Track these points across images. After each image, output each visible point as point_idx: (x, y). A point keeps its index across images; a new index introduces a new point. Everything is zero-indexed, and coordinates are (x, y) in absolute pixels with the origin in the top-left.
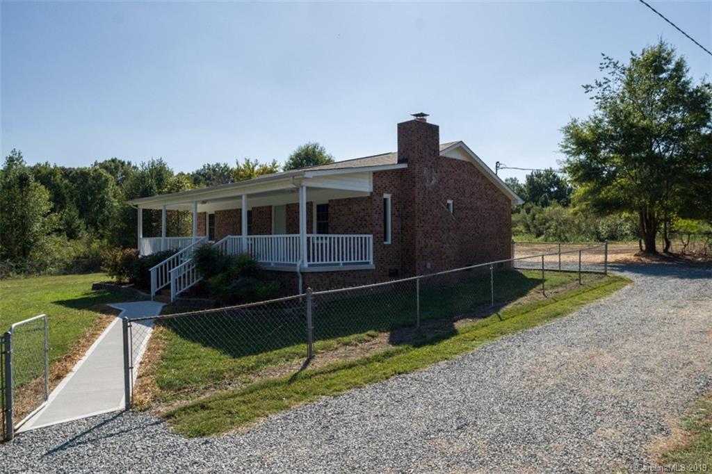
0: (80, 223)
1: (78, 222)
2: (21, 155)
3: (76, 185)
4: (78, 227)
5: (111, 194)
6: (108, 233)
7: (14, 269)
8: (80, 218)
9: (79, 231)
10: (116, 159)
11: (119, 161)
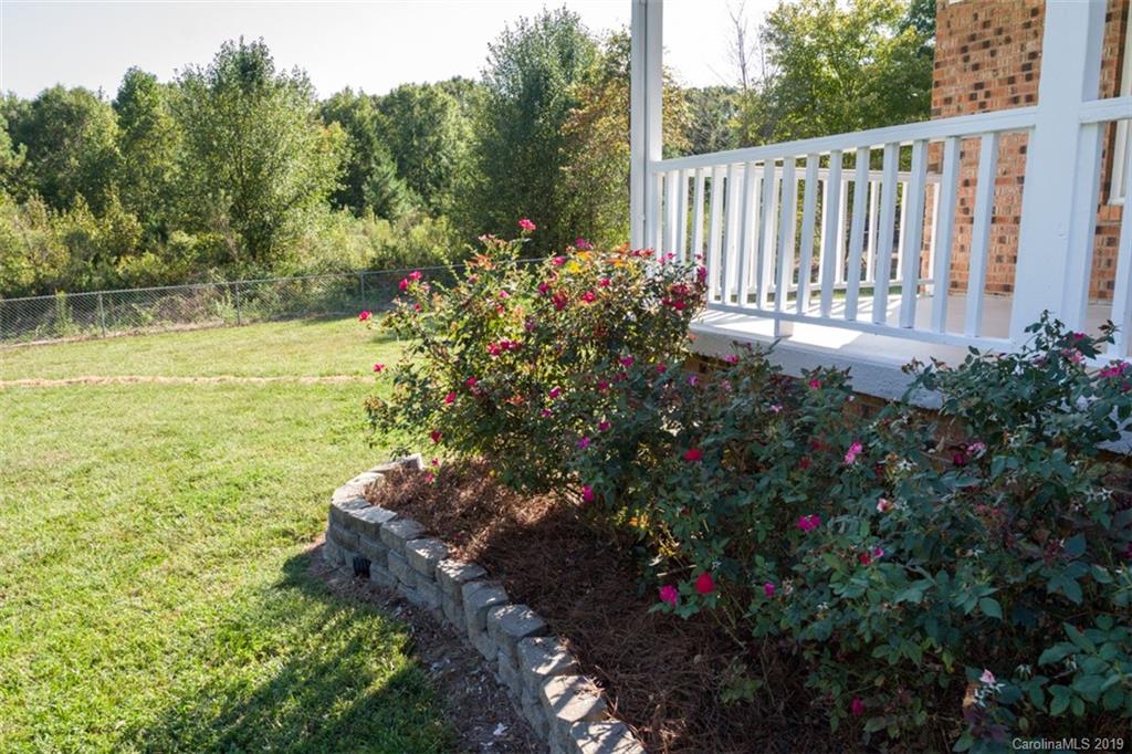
0: (397, 188)
1: (393, 184)
2: (307, 75)
3: (392, 119)
4: (394, 194)
5: (452, 134)
6: (447, 202)
7: (228, 293)
8: (398, 177)
9: (397, 204)
10: (460, 77)
11: (465, 81)
